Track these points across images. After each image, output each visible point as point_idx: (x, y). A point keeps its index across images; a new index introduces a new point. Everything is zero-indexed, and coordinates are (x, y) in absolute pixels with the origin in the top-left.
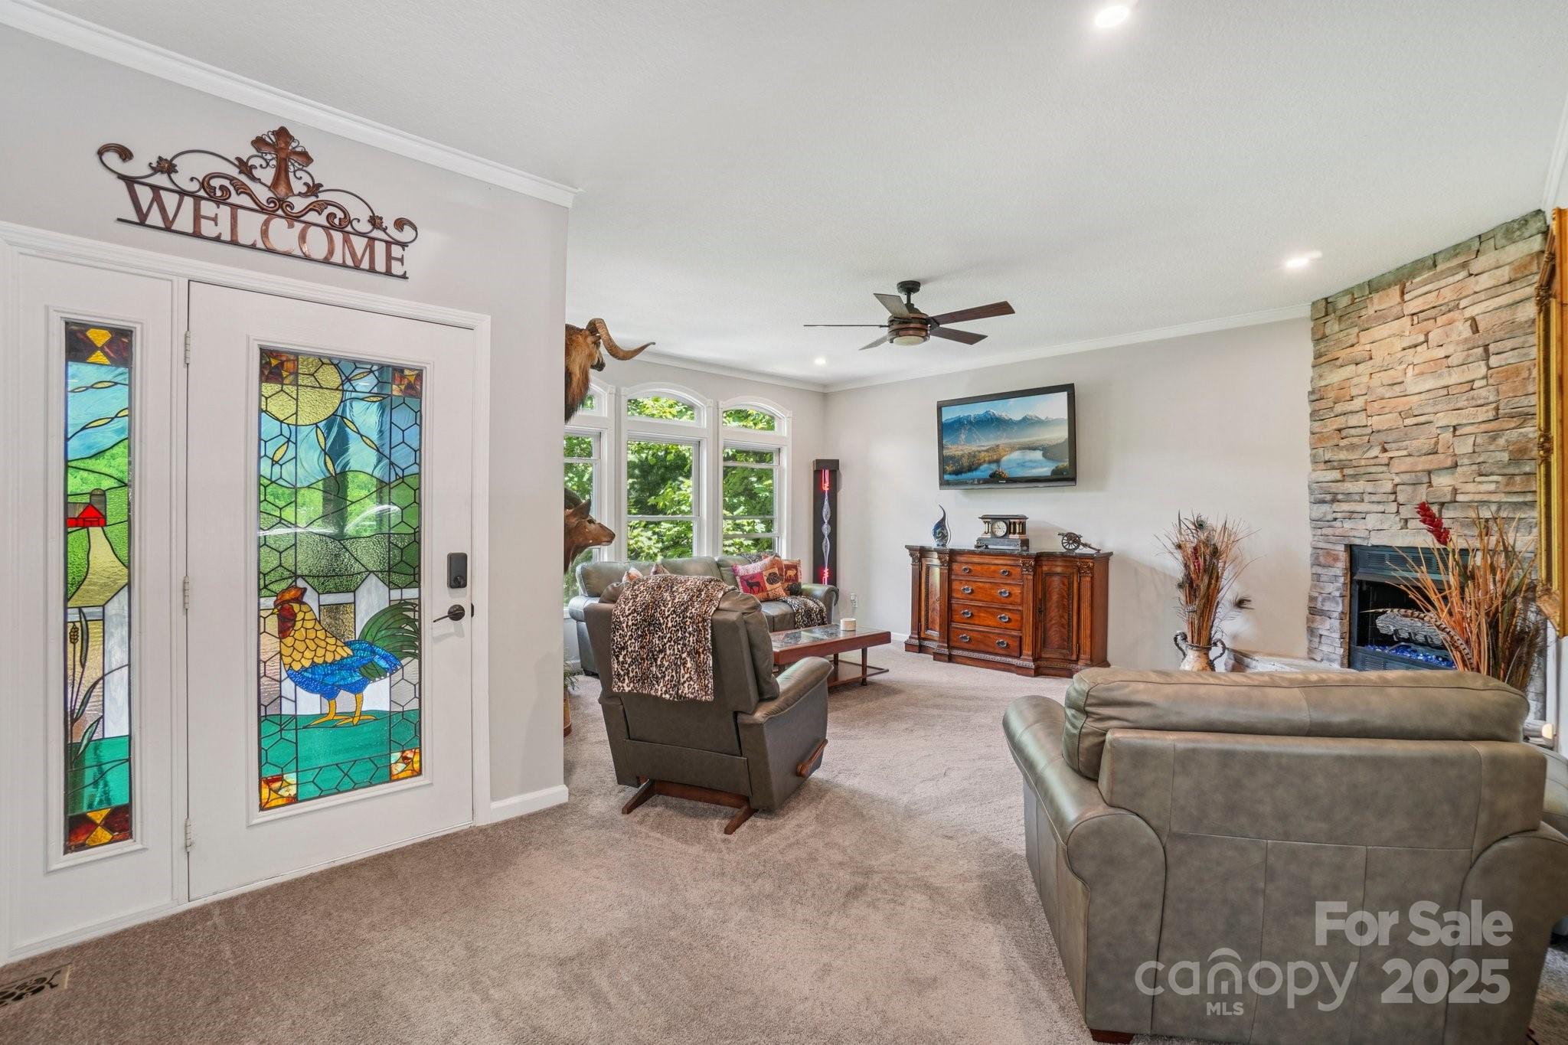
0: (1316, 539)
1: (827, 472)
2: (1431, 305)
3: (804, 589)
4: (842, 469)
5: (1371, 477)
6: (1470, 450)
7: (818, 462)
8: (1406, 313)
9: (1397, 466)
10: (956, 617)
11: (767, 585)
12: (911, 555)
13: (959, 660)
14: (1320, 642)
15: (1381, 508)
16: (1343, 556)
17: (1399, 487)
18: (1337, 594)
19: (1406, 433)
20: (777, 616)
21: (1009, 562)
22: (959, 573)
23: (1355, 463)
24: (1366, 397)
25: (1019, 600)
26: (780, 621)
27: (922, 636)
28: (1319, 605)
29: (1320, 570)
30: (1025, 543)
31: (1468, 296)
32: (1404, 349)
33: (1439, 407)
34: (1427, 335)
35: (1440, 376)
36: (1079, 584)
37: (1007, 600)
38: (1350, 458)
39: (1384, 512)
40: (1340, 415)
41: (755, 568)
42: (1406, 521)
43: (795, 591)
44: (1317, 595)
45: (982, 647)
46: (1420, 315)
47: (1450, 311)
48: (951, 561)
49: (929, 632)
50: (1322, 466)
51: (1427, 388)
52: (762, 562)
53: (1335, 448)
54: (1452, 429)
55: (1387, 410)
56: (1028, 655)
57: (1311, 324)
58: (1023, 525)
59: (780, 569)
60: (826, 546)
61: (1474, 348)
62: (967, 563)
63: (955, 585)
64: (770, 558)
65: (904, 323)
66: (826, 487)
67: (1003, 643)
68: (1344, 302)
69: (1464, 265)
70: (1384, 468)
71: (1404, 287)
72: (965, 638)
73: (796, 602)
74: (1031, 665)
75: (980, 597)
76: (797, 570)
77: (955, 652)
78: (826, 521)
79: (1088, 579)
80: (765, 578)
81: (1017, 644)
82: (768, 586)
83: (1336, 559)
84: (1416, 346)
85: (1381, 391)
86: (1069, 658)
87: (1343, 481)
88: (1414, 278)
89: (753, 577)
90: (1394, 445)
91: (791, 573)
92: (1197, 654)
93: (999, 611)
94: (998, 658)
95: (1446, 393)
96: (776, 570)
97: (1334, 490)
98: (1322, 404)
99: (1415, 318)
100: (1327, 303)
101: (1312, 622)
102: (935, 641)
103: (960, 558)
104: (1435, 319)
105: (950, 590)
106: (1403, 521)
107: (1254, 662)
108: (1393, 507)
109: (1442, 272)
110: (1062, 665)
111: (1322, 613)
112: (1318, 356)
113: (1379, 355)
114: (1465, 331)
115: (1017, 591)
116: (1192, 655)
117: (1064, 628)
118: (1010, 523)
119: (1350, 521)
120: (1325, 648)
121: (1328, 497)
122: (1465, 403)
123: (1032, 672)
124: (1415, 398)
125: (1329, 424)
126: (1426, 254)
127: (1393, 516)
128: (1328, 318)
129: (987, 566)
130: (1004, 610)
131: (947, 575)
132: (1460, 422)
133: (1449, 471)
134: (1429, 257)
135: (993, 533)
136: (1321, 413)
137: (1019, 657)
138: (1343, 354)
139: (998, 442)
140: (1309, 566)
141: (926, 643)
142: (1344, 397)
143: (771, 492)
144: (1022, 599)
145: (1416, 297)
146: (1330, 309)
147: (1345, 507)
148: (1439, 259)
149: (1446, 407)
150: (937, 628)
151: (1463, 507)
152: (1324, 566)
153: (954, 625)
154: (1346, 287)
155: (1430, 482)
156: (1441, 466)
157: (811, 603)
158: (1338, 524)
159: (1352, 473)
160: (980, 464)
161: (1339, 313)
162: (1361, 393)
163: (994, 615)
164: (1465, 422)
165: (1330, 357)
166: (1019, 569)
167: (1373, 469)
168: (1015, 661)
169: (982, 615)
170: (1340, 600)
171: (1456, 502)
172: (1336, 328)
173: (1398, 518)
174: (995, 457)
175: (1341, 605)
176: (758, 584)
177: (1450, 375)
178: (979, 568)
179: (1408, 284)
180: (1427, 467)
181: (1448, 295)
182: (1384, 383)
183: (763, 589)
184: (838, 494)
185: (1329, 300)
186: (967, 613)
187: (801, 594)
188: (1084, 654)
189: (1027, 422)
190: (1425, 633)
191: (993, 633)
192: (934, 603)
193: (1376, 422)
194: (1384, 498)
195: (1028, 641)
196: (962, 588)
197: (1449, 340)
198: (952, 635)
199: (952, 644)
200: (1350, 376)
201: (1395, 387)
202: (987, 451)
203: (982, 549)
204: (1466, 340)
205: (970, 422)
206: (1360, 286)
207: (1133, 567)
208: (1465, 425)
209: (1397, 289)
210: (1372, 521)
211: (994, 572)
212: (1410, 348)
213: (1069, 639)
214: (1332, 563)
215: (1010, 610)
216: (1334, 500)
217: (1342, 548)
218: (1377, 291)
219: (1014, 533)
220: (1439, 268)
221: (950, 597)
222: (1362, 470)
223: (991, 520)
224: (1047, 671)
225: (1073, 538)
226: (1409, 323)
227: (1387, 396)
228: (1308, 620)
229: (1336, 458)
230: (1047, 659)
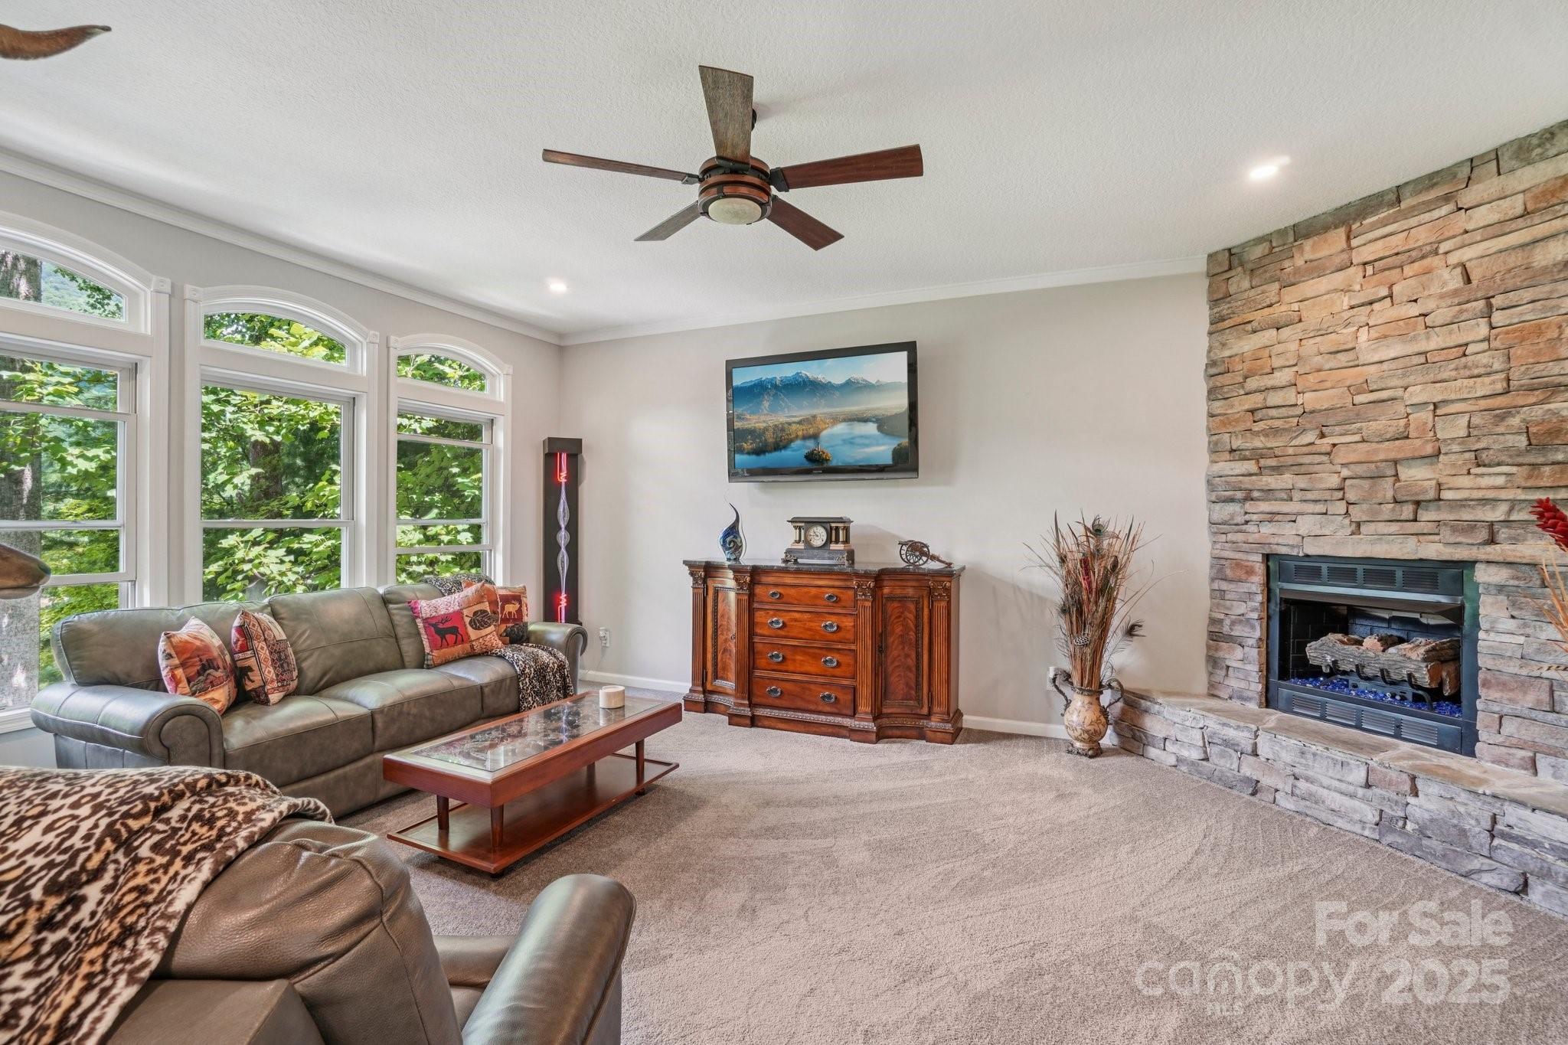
0: (1218, 546)
1: (564, 456)
2: (1396, 251)
3: (534, 632)
4: (585, 454)
5: (1303, 469)
6: (1463, 433)
7: (551, 441)
8: (1355, 262)
9: (1341, 456)
10: (761, 662)
11: (470, 629)
12: (692, 574)
13: (766, 723)
14: (1227, 675)
15: (1320, 508)
16: (1260, 568)
17: (1348, 482)
18: (1255, 615)
19: (1357, 413)
20: (487, 685)
21: (837, 583)
22: (765, 599)
23: (1277, 452)
24: (1295, 369)
25: (850, 636)
26: (493, 691)
27: (709, 687)
28: (1226, 629)
29: (1224, 586)
30: (851, 555)
31: (1454, 237)
32: (1352, 308)
33: (1411, 379)
34: (1390, 287)
35: (1414, 339)
36: (931, 611)
37: (835, 637)
38: (1269, 445)
39: (1326, 514)
40: (1255, 392)
41: (449, 604)
42: (1358, 524)
43: (518, 636)
44: (1222, 616)
45: (800, 704)
46: (1376, 264)
47: (1423, 257)
48: (754, 582)
49: (719, 682)
50: (1227, 456)
51: (1392, 355)
52: (462, 594)
53: (1248, 434)
54: (1432, 407)
55: (1328, 384)
56: (866, 713)
57: (1206, 282)
58: (847, 530)
59: (493, 603)
60: (563, 562)
61: (1468, 302)
62: (776, 585)
63: (759, 617)
64: (477, 586)
65: (734, 172)
66: (562, 478)
67: (829, 697)
68: (1259, 251)
69: (1447, 198)
70: (1325, 458)
71: (1350, 231)
72: (775, 691)
73: (520, 656)
74: (871, 726)
75: (795, 633)
76: (520, 603)
77: (761, 712)
78: (563, 526)
79: (943, 604)
80: (467, 620)
81: (850, 697)
82: (473, 634)
83: (1250, 572)
84: (1371, 303)
85: (1318, 360)
86: (918, 711)
87: (1261, 474)
88: (1364, 218)
89: (446, 618)
90: (1337, 428)
91: (511, 608)
92: (1087, 699)
93: (824, 652)
94: (822, 718)
95: (1423, 361)
96: (486, 606)
97: (1249, 487)
98: (1226, 379)
99: (1368, 267)
100: (1231, 254)
101: (1217, 650)
102: (727, 694)
103: (766, 579)
104: (1401, 267)
105: (752, 624)
106: (1354, 525)
107: (1157, 707)
108: (1341, 507)
109: (1413, 208)
110: (909, 723)
111: (1230, 639)
112: (1216, 320)
113: (1314, 316)
114: (1455, 281)
115: (848, 623)
116: (1079, 701)
117: (911, 671)
118: (831, 528)
119: (1270, 525)
120: (1234, 683)
121: (1239, 495)
122: (1454, 373)
123: (873, 737)
124: (1373, 369)
125: (1236, 403)
126: (1386, 187)
127: (1341, 518)
128: (1233, 273)
129: (806, 589)
130: (830, 650)
131: (746, 604)
132: (1446, 398)
133: (1427, 460)
134: (1390, 190)
135: (807, 543)
136: (1226, 389)
137: (853, 716)
138: (1258, 316)
139: (815, 412)
140: (1207, 580)
141: (715, 698)
142: (1262, 369)
143: (480, 489)
144: (856, 634)
145: (1370, 242)
146: (1235, 262)
147: (1264, 506)
148: (1407, 192)
149: (1420, 379)
150: (732, 675)
151: (1451, 507)
152: (1231, 581)
153: (757, 673)
154: (1261, 234)
155: (1397, 475)
156: (1416, 454)
157: (544, 656)
158: (1251, 528)
159: (1274, 464)
160: (792, 441)
161: (1249, 266)
162: (1288, 364)
163: (816, 657)
164: (1453, 397)
165: (1237, 320)
166: (851, 593)
167: (1307, 459)
168: (847, 722)
169: (798, 657)
170: (1257, 624)
171: (1440, 500)
172: (1246, 284)
173: (1347, 521)
174: (811, 431)
175: (1258, 628)
176: (454, 630)
177: (1428, 338)
178: (792, 591)
179: (1354, 227)
180: (1392, 455)
181: (1422, 236)
182: (1322, 350)
183: (464, 639)
184: (580, 488)
185: (1233, 251)
186: (777, 656)
187: (528, 640)
188: (939, 705)
189: (852, 387)
190: (1382, 666)
191: (815, 683)
192: (726, 641)
193: (1309, 400)
194: (1327, 495)
195: (865, 693)
196: (769, 620)
197: (1426, 293)
198: (755, 690)
199: (755, 700)
200: (1269, 343)
201: (1339, 356)
202: (800, 423)
203: (792, 565)
204: (1456, 293)
205: (775, 386)
206: (1282, 233)
207: (992, 586)
208: (1452, 401)
209: (1341, 232)
210: (1305, 525)
211: (816, 597)
212: (1362, 305)
213: (918, 684)
214: (1244, 577)
215: (839, 650)
216: (1249, 498)
217: (1259, 558)
218: (1307, 236)
219: (837, 541)
220: (1403, 205)
221: (752, 634)
222: (1290, 461)
223: (804, 524)
224: (890, 732)
225: (917, 548)
226: (1361, 274)
227: (1327, 367)
228: (1209, 647)
229: (1249, 445)
230: (889, 716)
